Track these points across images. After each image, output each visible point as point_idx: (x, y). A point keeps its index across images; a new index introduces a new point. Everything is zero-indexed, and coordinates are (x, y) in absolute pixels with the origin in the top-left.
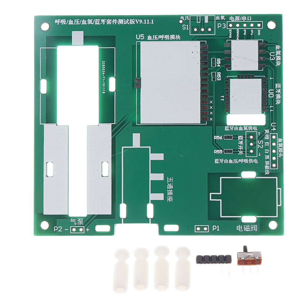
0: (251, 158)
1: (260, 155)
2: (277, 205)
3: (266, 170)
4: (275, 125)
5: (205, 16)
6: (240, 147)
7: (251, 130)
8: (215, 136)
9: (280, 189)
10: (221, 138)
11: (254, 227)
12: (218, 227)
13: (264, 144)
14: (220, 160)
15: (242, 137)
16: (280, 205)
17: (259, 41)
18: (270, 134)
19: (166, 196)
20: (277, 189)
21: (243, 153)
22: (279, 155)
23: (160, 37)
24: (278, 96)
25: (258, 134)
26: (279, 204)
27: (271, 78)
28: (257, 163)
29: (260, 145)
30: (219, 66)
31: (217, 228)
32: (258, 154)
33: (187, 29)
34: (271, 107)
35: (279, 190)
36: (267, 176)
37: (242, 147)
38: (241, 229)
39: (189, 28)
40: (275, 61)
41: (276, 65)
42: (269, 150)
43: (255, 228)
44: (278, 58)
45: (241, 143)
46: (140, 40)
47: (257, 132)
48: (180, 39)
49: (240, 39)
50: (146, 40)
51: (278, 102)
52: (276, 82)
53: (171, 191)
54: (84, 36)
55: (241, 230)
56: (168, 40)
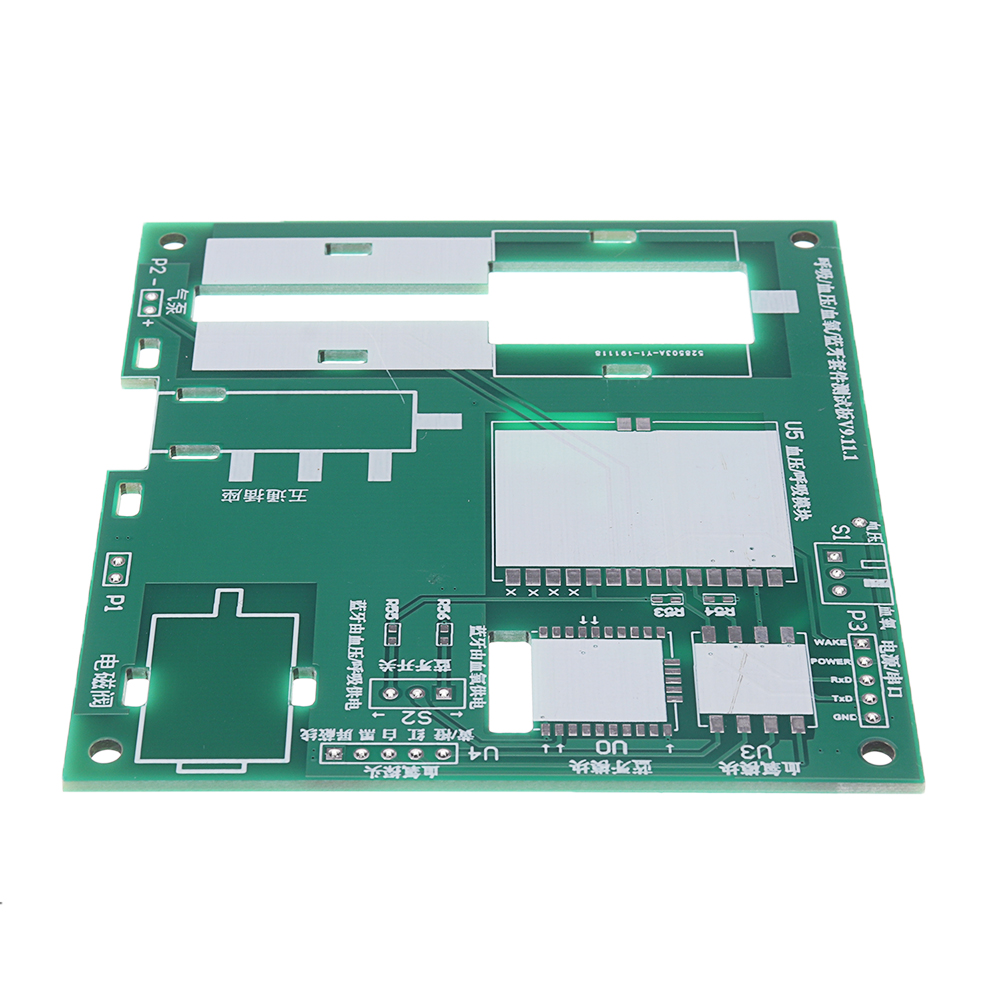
0: (365, 692)
1: (375, 715)
2: (180, 762)
3: (319, 733)
4: (490, 759)
5: (889, 580)
6: (409, 665)
7: (469, 692)
8: (448, 601)
9: (243, 770)
10: (442, 615)
11: (104, 700)
12: (120, 608)
13: (417, 726)
14: (363, 614)
15: (445, 670)
16: (179, 770)
17: (812, 716)
18: (457, 744)
19: (242, 486)
20: (244, 762)
21: (385, 671)
22: (372, 766)
23: (800, 476)
24: (601, 767)
25: (456, 711)
26: (185, 766)
27: (670, 746)
28: (346, 708)
29: (415, 717)
30: (709, 612)
31: (117, 606)
32: (378, 711)
33: (835, 538)
34: (560, 746)
35: (239, 766)
36: (296, 734)
37: (409, 669)
38: (102, 666)
39: (837, 540)
40: (737, 758)
41: (721, 763)
42: (394, 741)
43: (101, 701)
44: (749, 769)
45: (424, 667)
46: (782, 431)
47: (464, 707)
48: (796, 519)
49: (814, 667)
50: (785, 442)
51: (577, 767)
52: (654, 761)
53: (259, 499)
54: (782, 314)
55: (99, 667)
56: (789, 492)
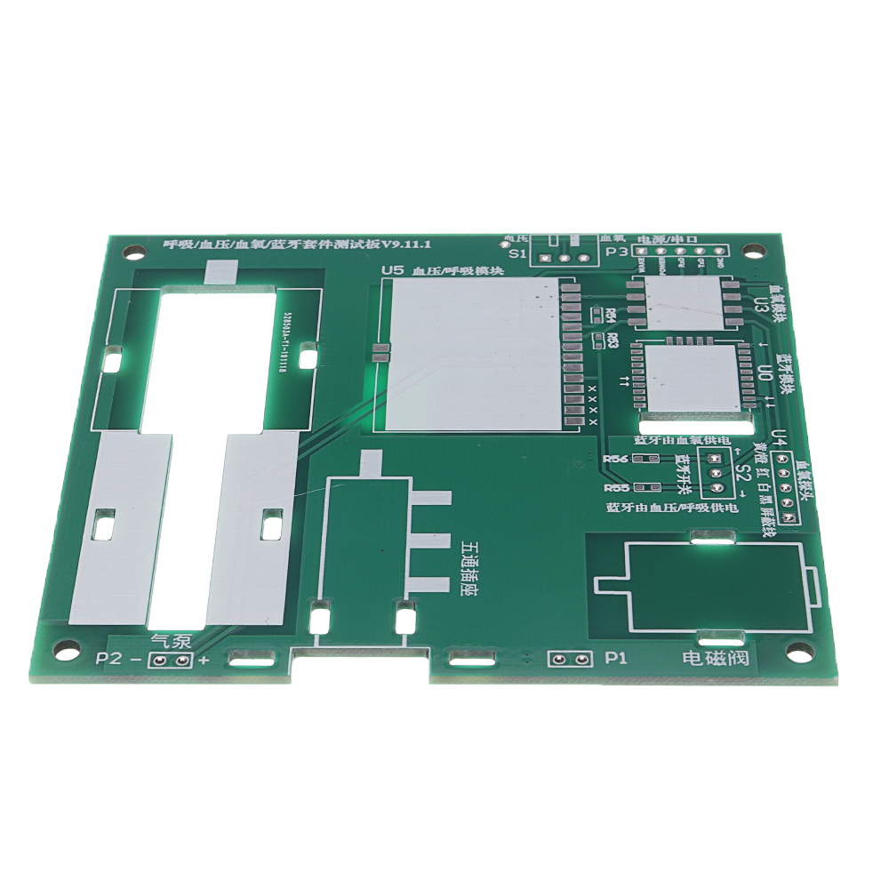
0: (715, 502)
1: (743, 496)
2: (809, 606)
3: (766, 526)
4: (783, 434)
5: (571, 235)
6: (684, 477)
7: (712, 444)
8: (605, 457)
9: (814, 569)
10: (624, 459)
11: (739, 657)
12: (622, 654)
13: (753, 473)
14: (624, 505)
15: (688, 457)
16: (819, 605)
17: (720, 278)
18: (771, 452)
19: (456, 584)
20: (804, 569)
21: (691, 491)
22: (800, 496)
23: (447, 270)
24: (786, 379)
25: (734, 452)
26: (813, 601)
27: (761, 345)
28: (738, 511)
29: (744, 474)
30: (612, 321)
31: (620, 657)
32: (738, 493)
33: (523, 257)
34: (767, 398)
35: (810, 573)
36: (768, 539)
37: (689, 477)
38: (699, 660)
39: (527, 254)
40: (770, 314)
41: (775, 321)
42: (771, 484)
43: (744, 659)
44: (781, 308)
45: (686, 469)
46: (393, 275)
47: (730, 448)
48: (502, 273)
49: (667, 273)
50: (408, 274)
51: (788, 390)
52: (775, 353)
53: (474, 571)
54: (239, 270)
55: (699, 663)
56: (469, 276)
